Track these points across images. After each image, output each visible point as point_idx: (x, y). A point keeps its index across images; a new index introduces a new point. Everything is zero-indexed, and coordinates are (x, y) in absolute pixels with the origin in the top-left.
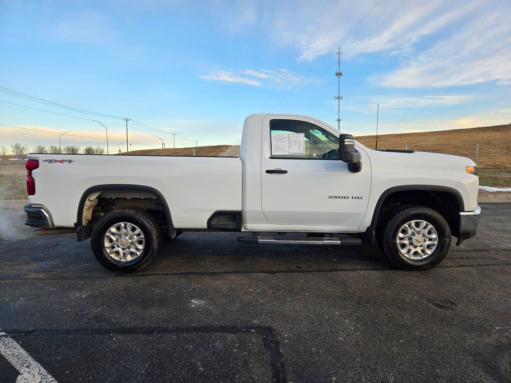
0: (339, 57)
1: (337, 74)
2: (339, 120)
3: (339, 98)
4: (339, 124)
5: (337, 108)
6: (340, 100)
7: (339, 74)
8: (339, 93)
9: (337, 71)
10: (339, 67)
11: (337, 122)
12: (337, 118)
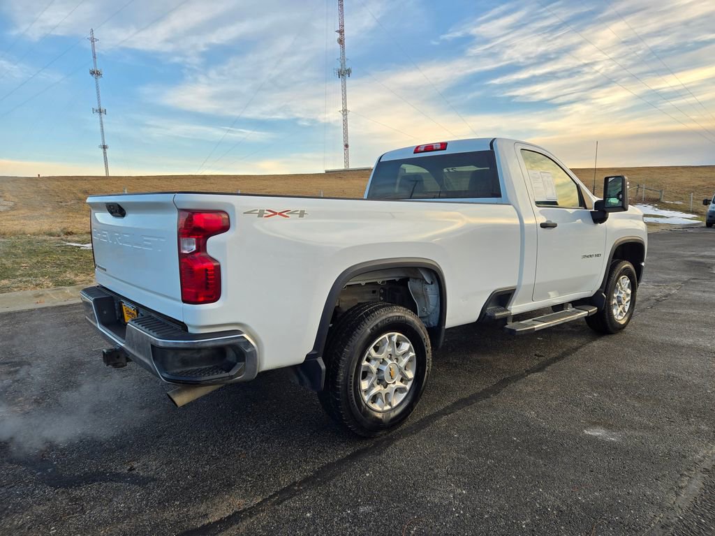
0: (93, 46)
1: (93, 73)
2: (104, 147)
3: (100, 111)
4: (105, 153)
5: (99, 128)
6: (103, 115)
7: (96, 73)
8: (99, 103)
9: (92, 67)
10: (95, 63)
11: (102, 150)
12: (101, 143)
